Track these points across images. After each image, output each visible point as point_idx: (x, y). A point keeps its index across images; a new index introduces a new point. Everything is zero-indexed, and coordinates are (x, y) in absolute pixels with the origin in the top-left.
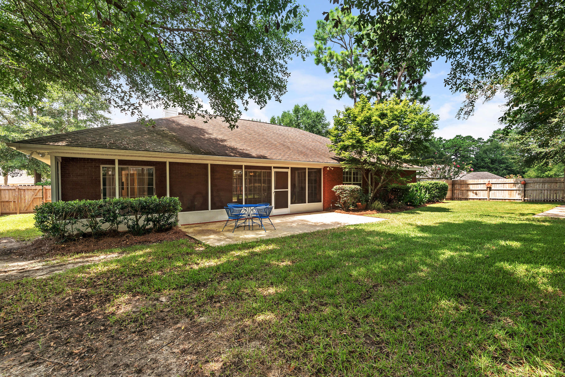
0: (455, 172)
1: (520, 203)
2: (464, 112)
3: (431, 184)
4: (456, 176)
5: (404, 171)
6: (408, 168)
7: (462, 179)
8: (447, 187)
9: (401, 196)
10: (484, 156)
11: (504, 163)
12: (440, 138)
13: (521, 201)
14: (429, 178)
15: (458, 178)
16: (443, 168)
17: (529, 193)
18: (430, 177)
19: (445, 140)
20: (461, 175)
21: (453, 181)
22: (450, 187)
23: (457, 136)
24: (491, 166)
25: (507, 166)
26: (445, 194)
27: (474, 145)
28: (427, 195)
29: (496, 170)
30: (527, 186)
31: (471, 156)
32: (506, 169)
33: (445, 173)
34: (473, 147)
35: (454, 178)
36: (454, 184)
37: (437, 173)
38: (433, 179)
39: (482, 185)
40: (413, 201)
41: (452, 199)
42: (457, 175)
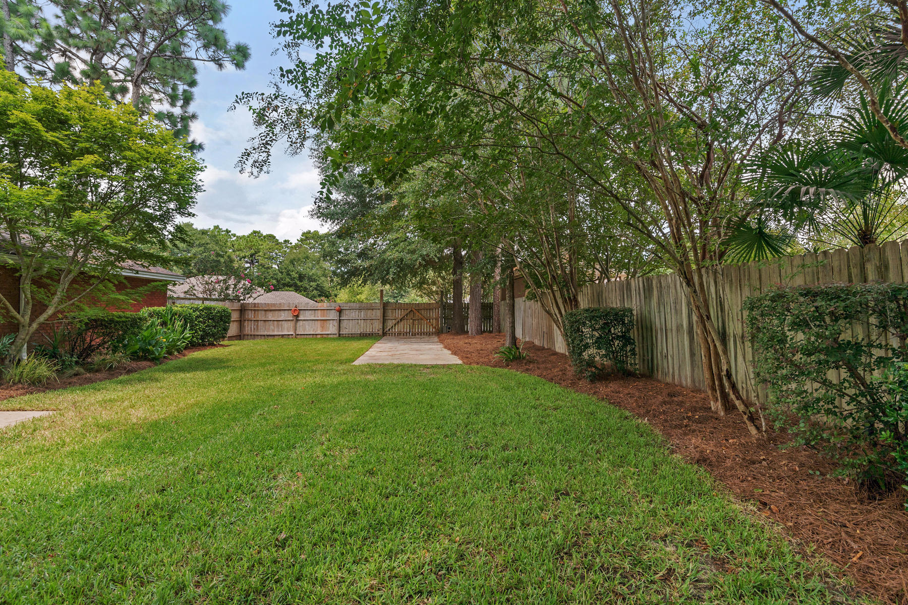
0: (245, 289)
1: (334, 339)
2: (251, 161)
3: (197, 309)
4: (248, 296)
5: (126, 278)
6: (137, 272)
7: (256, 301)
8: (228, 316)
9: (121, 339)
10: (291, 267)
11: (315, 281)
12: (228, 231)
13: (335, 336)
14: (198, 299)
15: (251, 300)
16: (225, 281)
17: (344, 324)
18: (201, 296)
19: (234, 235)
20: (254, 295)
21: (242, 305)
22: (235, 316)
23: (255, 232)
24: (299, 284)
25: (318, 285)
26: (226, 329)
27: (277, 249)
28: (187, 334)
29: (305, 289)
30: (342, 314)
31: (274, 266)
32: (316, 289)
33: (227, 289)
34: (276, 254)
35: (244, 300)
36: (243, 310)
37: (214, 289)
38: (204, 299)
39: (286, 312)
40: (150, 348)
41: (240, 337)
42: (248, 294)
